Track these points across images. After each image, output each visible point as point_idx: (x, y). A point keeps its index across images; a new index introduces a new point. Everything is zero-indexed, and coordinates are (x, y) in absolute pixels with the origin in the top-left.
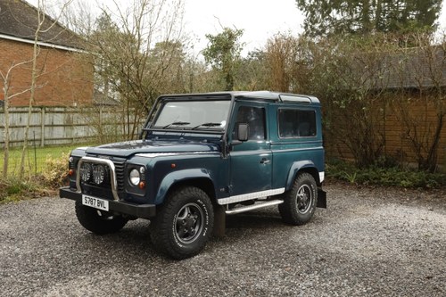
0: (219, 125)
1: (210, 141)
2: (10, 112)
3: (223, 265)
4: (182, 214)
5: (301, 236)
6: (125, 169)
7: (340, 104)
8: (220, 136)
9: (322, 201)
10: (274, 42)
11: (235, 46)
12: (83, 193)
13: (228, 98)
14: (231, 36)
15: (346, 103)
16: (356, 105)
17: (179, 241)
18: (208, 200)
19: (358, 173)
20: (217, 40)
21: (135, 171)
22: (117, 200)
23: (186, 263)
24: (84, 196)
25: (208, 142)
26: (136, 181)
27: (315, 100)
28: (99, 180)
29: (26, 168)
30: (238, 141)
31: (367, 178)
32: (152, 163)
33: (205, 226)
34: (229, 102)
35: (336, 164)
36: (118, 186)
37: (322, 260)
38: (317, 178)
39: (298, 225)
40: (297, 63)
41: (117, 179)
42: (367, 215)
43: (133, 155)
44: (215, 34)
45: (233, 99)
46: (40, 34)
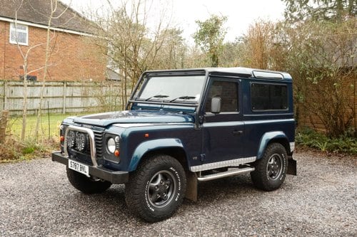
0: (194, 98)
1: (185, 112)
2: (28, 86)
3: (192, 230)
4: (155, 180)
5: (270, 202)
6: (103, 139)
7: (313, 80)
8: (194, 108)
9: (292, 168)
10: (255, 26)
11: (220, 30)
12: (70, 158)
13: (202, 73)
14: (217, 22)
15: (318, 79)
16: (327, 81)
17: (151, 206)
18: (182, 169)
19: (329, 142)
20: (205, 25)
21: (112, 139)
22: (96, 166)
23: (157, 226)
24: (70, 161)
25: (183, 113)
26: (112, 148)
27: (287, 76)
28: (81, 147)
29: (40, 132)
30: (210, 113)
31: (337, 147)
32: (127, 133)
33: (178, 191)
34: (203, 78)
35: (308, 134)
36: (97, 153)
38: (288, 148)
39: (268, 191)
40: (275, 44)
41: (96, 146)
42: (336, 183)
43: (110, 125)
44: (203, 21)
45: (207, 74)
46: (52, 20)
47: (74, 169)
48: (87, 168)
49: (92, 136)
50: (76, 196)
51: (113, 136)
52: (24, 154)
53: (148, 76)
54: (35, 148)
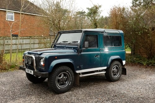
0: (78, 42)
1: (74, 48)
3: (75, 96)
4: (60, 76)
5: (112, 86)
6: (38, 60)
7: (138, 33)
8: (77, 46)
9: (124, 72)
11: (98, 12)
12: (26, 68)
13: (81, 31)
14: (97, 8)
15: (141, 33)
17: (59, 87)
18: (71, 71)
19: (148, 61)
20: (91, 10)
21: (42, 60)
22: (36, 70)
23: (61, 95)
24: (26, 69)
25: (73, 49)
26: (42, 63)
27: (121, 32)
28: (30, 63)
30: (84, 48)
31: (151, 63)
32: (47, 57)
33: (70, 81)
34: (81, 33)
36: (36, 65)
37: (115, 96)
38: (122, 63)
39: (113, 82)
40: (122, 18)
41: (36, 63)
42: (145, 78)
43: (41, 54)
44: (90, 8)
45: (83, 32)
47: (28, 72)
48: (32, 71)
49: (34, 58)
50: (30, 84)
51: (42, 58)
52: (11, 68)
53: (60, 33)
54: (16, 66)
